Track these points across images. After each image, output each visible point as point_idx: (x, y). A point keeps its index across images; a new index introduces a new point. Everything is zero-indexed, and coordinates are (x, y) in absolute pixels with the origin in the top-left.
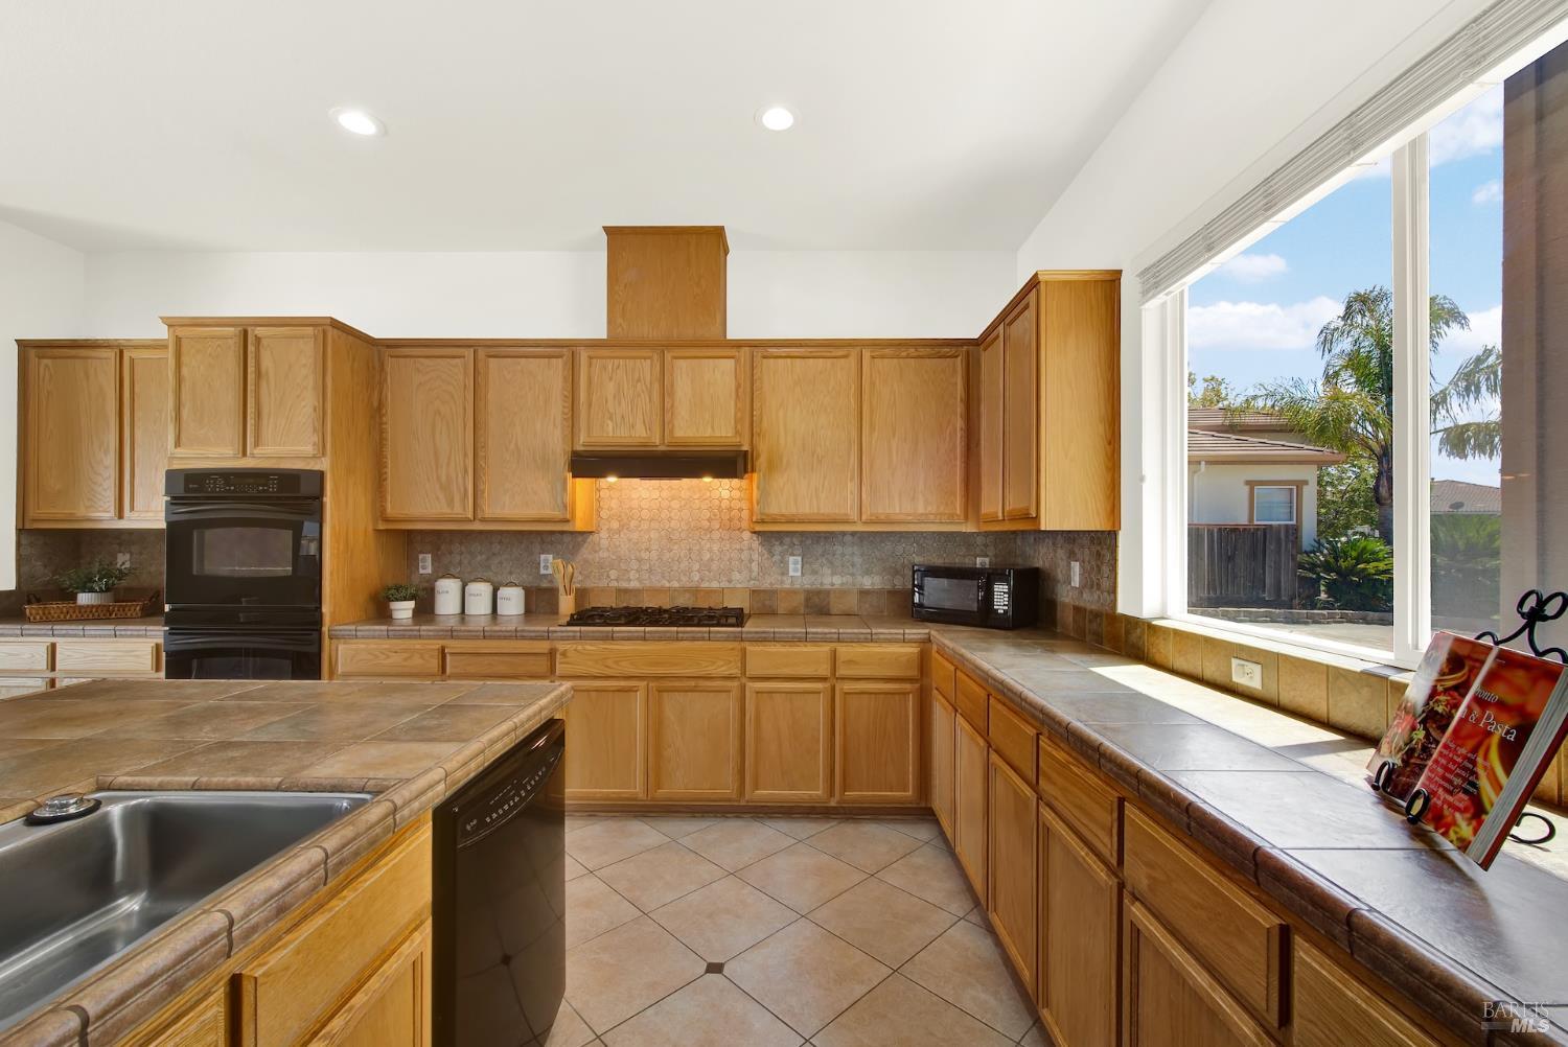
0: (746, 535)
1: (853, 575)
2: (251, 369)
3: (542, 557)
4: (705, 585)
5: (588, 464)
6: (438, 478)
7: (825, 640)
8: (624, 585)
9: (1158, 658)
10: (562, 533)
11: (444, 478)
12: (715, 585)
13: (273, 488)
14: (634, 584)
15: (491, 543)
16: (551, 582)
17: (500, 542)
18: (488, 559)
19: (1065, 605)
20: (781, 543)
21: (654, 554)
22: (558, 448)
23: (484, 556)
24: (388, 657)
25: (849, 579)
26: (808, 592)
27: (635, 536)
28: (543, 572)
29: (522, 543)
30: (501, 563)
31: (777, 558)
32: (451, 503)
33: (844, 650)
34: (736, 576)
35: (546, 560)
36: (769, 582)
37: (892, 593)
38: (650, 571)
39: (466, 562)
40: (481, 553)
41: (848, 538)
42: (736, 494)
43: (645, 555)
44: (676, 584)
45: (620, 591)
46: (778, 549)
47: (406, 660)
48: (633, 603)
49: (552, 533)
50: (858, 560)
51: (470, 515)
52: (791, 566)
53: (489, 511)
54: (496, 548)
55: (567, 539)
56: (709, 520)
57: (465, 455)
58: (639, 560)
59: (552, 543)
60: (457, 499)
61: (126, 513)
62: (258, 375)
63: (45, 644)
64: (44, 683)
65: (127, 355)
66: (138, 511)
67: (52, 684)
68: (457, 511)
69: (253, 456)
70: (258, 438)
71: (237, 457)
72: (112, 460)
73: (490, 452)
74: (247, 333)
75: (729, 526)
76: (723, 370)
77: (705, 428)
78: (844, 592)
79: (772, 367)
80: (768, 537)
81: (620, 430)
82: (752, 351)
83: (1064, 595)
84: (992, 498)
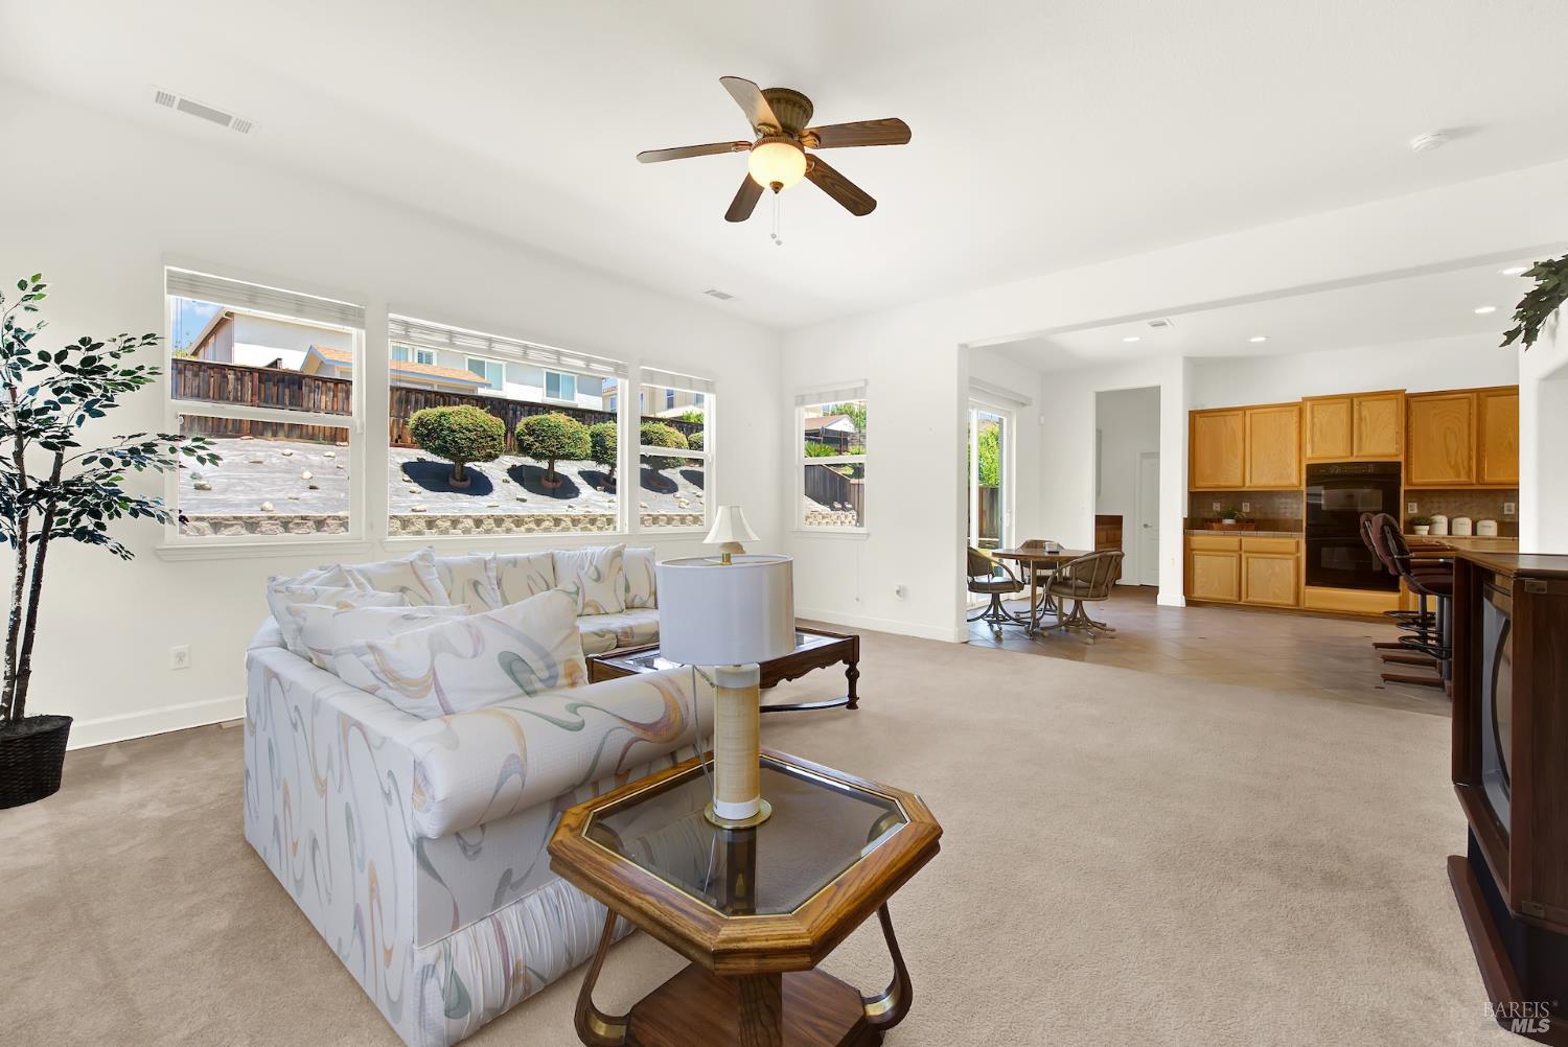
2: (1356, 416)
3: (1506, 504)
6: (1449, 462)
11: (1453, 463)
13: (1372, 470)
18: (1461, 505)
23: (1466, 504)
28: (1506, 513)
32: (1458, 475)
35: (1509, 506)
51: (1474, 482)
53: (1487, 479)
54: (1468, 499)
57: (1470, 449)
60: (1463, 473)
61: (1248, 483)
62: (1360, 419)
63: (1237, 539)
64: (1236, 555)
65: (1248, 412)
66: (1255, 482)
67: (1241, 556)
68: (1463, 479)
69: (1357, 456)
70: (1360, 449)
71: (1347, 457)
72: (1239, 460)
73: (1489, 449)
74: (1353, 400)
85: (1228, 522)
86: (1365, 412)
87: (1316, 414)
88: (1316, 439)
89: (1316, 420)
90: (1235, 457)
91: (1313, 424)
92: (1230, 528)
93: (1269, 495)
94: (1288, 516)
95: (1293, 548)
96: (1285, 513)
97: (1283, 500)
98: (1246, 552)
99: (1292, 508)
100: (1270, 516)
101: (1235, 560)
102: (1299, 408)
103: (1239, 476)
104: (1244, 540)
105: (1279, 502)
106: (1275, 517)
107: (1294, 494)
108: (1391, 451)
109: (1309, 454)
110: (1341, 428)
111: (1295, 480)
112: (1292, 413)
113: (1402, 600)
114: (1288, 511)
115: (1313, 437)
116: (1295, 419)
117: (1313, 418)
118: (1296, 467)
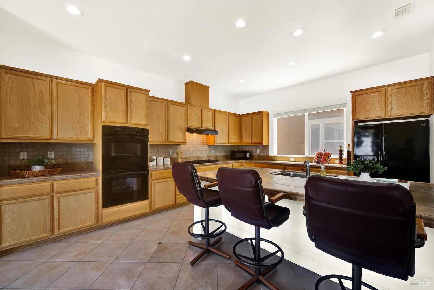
0: (206, 146)
1: (221, 153)
3: (170, 151)
4: (200, 156)
5: (190, 130)
7: (231, 163)
8: (186, 156)
9: (277, 160)
10: (174, 145)
11: (160, 132)
12: (201, 156)
14: (188, 156)
15: (159, 147)
16: (172, 156)
17: (161, 147)
19: (254, 156)
20: (211, 147)
21: (191, 150)
22: (184, 126)
23: (157, 151)
24: (164, 174)
25: (220, 153)
26: (215, 156)
27: (188, 146)
28: (170, 154)
29: (165, 147)
30: (161, 152)
31: (211, 150)
32: (162, 138)
33: (234, 164)
34: (205, 154)
36: (210, 154)
37: (226, 156)
38: (191, 153)
39: (153, 152)
40: (156, 150)
41: (220, 146)
42: (205, 138)
43: (190, 150)
44: (195, 156)
45: (186, 158)
46: (211, 148)
47: (168, 174)
48: (188, 160)
49: (172, 145)
50: (221, 150)
51: (167, 141)
52: (213, 151)
55: (175, 146)
56: (201, 143)
57: (165, 126)
58: (189, 151)
59: (172, 147)
60: (163, 136)
61: (55, 137)
62: (131, 101)
63: (49, 184)
64: (49, 197)
65: (55, 81)
66: (61, 136)
67: (52, 197)
68: (164, 139)
69: (130, 124)
70: (131, 120)
71: (125, 123)
72: (47, 118)
73: (171, 126)
74: (128, 89)
75: (204, 144)
76: (210, 114)
77: (208, 125)
78: (220, 156)
79: (217, 115)
80: (210, 146)
81: (195, 124)
82: (215, 111)
83: (255, 154)
84: (247, 140)
85: (38, 168)
86: (133, 99)
87: (107, 93)
88: (108, 109)
89: (107, 96)
90: (44, 114)
91: (106, 99)
93: (69, 146)
94: (82, 160)
95: (94, 184)
96: (80, 158)
97: (79, 149)
98: (58, 193)
99: (84, 154)
100: (70, 161)
101: (47, 202)
102: (94, 88)
103: (48, 131)
104: (55, 183)
105: (76, 151)
106: (74, 161)
107: (89, 145)
108: (145, 123)
109: (104, 119)
110: (122, 106)
111: (90, 136)
112: (90, 90)
113: (150, 204)
114: (82, 156)
115: (106, 107)
116: (90, 95)
117: (106, 94)
118: (90, 127)
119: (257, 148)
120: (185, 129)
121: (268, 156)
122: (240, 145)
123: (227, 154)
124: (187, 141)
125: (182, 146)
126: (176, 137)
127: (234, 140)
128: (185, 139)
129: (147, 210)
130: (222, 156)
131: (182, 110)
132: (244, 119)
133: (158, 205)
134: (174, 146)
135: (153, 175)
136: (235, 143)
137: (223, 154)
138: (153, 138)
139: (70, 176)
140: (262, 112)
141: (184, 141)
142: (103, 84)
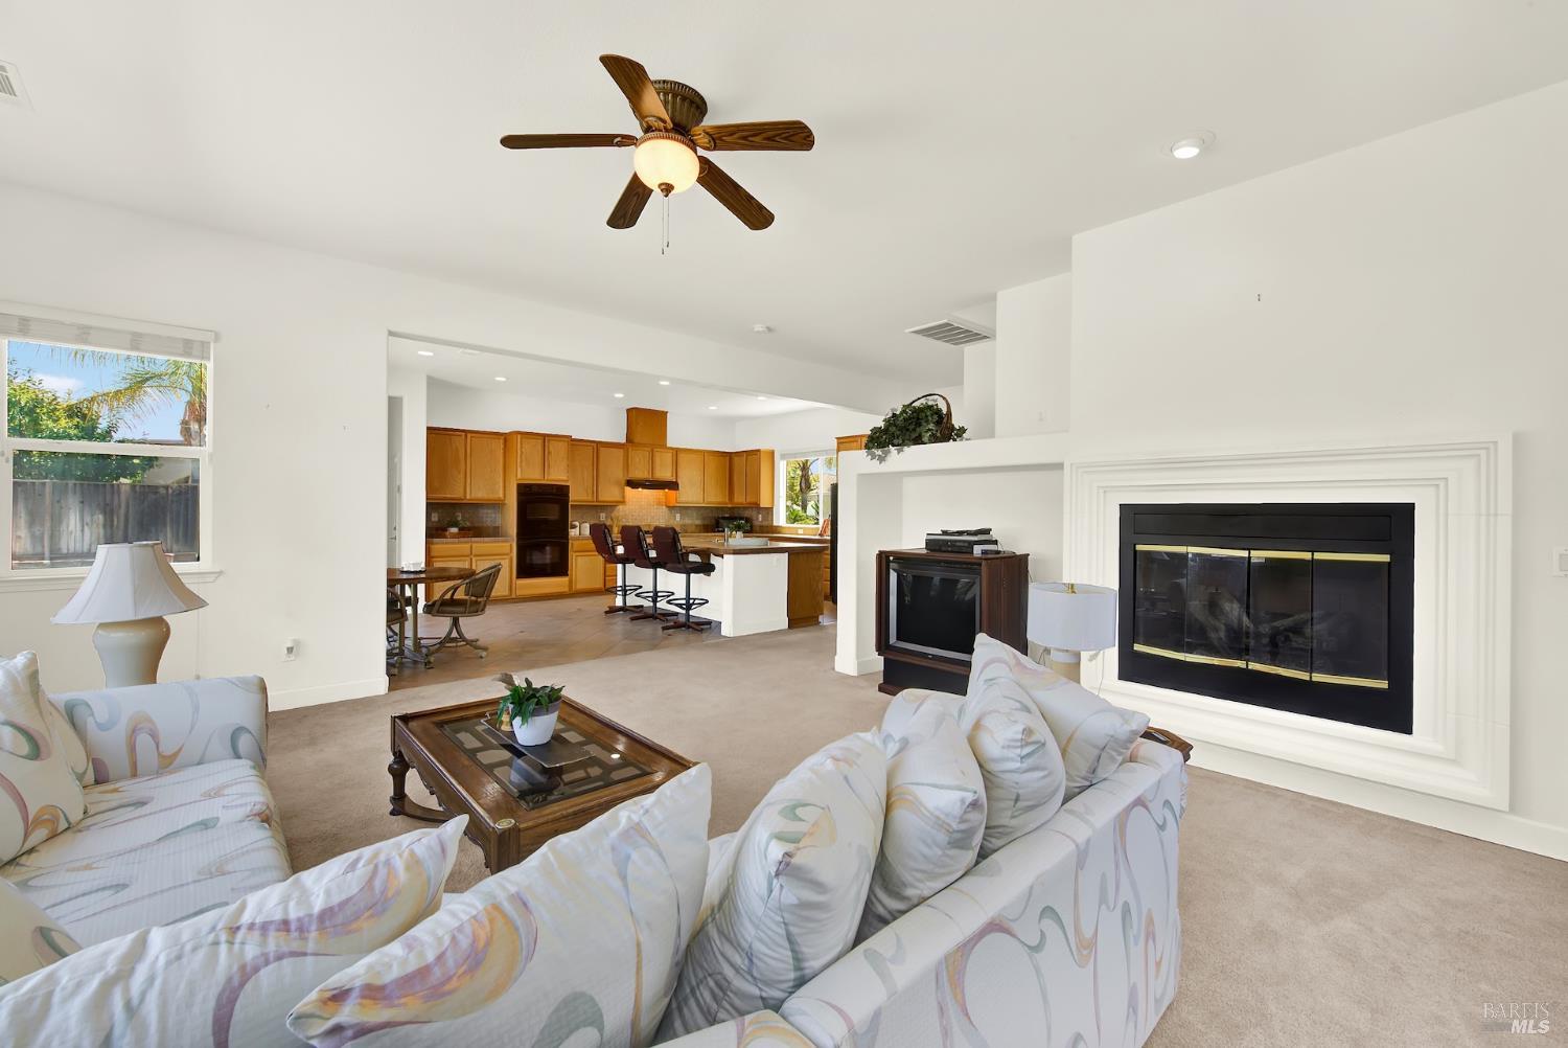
0: (665, 508)
1: (693, 519)
2: (546, 451)
3: (602, 513)
4: (651, 523)
5: (633, 484)
8: (627, 523)
10: (606, 506)
13: (554, 491)
14: (630, 523)
15: (584, 509)
16: (604, 522)
17: (587, 509)
19: (756, 525)
20: (674, 510)
21: (636, 513)
22: (623, 478)
23: (581, 514)
24: (589, 545)
27: (630, 507)
28: (601, 518)
29: (593, 509)
30: (587, 516)
31: (673, 514)
32: (588, 496)
34: (661, 519)
36: (670, 522)
37: (704, 525)
38: (635, 518)
39: (575, 516)
40: (580, 512)
41: (692, 508)
42: (661, 494)
44: (645, 522)
46: (673, 512)
49: (603, 506)
50: (695, 515)
52: (677, 516)
53: (601, 499)
56: (653, 502)
57: (593, 480)
59: (603, 509)
61: (468, 495)
62: (549, 453)
63: (468, 545)
64: (468, 559)
65: (469, 436)
66: (473, 495)
67: (471, 560)
68: (590, 498)
69: (547, 480)
70: (549, 474)
71: (542, 480)
72: (462, 475)
73: (601, 480)
74: (545, 438)
75: (659, 503)
76: (668, 457)
77: (665, 474)
78: (691, 525)
79: (682, 457)
80: (671, 508)
81: (640, 473)
82: (677, 451)
83: (756, 523)
84: (740, 499)
85: (454, 530)
86: (551, 449)
87: (523, 445)
88: (523, 463)
89: (523, 450)
90: (459, 473)
91: (522, 452)
92: (454, 536)
93: (476, 506)
94: (489, 524)
95: (507, 550)
98: (476, 556)
99: (492, 517)
102: (506, 438)
103: (462, 490)
104: (474, 545)
106: (480, 525)
107: (497, 505)
108: (565, 478)
109: (519, 476)
110: (538, 459)
111: (501, 496)
112: (502, 441)
113: (571, 582)
114: (489, 520)
115: (521, 462)
116: (502, 446)
117: (521, 447)
118: (501, 484)
119: (759, 513)
120: (624, 482)
121: (772, 526)
122: (730, 506)
123: (706, 523)
124: (627, 500)
125: (621, 507)
126: (609, 494)
127: (714, 497)
128: (624, 497)
129: (566, 589)
130: (697, 526)
131: (620, 453)
132: (736, 460)
133: (581, 585)
134: (609, 507)
135: (573, 546)
136: (719, 503)
137: (698, 522)
138: (574, 496)
139: (486, 539)
140: (758, 451)
141: (621, 500)
142: (519, 436)
